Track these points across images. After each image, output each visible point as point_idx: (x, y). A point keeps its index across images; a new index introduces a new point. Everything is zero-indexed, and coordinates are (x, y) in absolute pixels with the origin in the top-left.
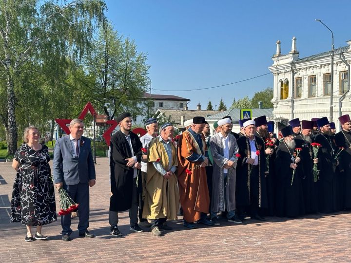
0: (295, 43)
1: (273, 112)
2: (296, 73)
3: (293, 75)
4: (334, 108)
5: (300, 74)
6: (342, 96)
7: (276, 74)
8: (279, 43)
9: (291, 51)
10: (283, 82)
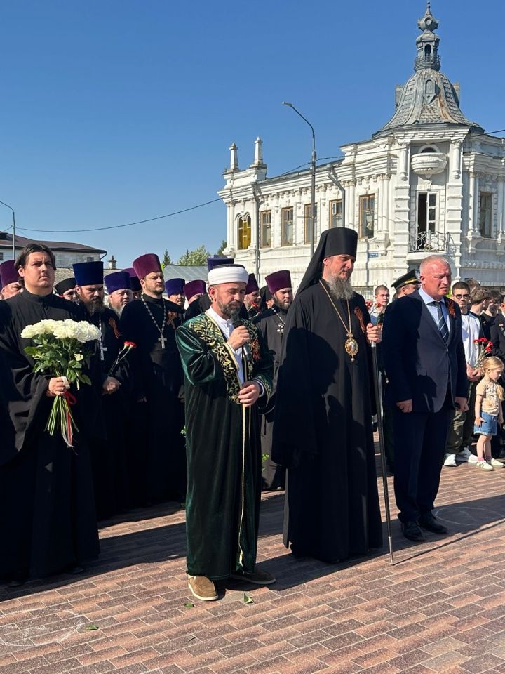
0: (259, 150)
2: (262, 202)
3: (258, 207)
5: (270, 204)
7: (231, 205)
8: (235, 148)
9: (253, 163)
10: (243, 219)
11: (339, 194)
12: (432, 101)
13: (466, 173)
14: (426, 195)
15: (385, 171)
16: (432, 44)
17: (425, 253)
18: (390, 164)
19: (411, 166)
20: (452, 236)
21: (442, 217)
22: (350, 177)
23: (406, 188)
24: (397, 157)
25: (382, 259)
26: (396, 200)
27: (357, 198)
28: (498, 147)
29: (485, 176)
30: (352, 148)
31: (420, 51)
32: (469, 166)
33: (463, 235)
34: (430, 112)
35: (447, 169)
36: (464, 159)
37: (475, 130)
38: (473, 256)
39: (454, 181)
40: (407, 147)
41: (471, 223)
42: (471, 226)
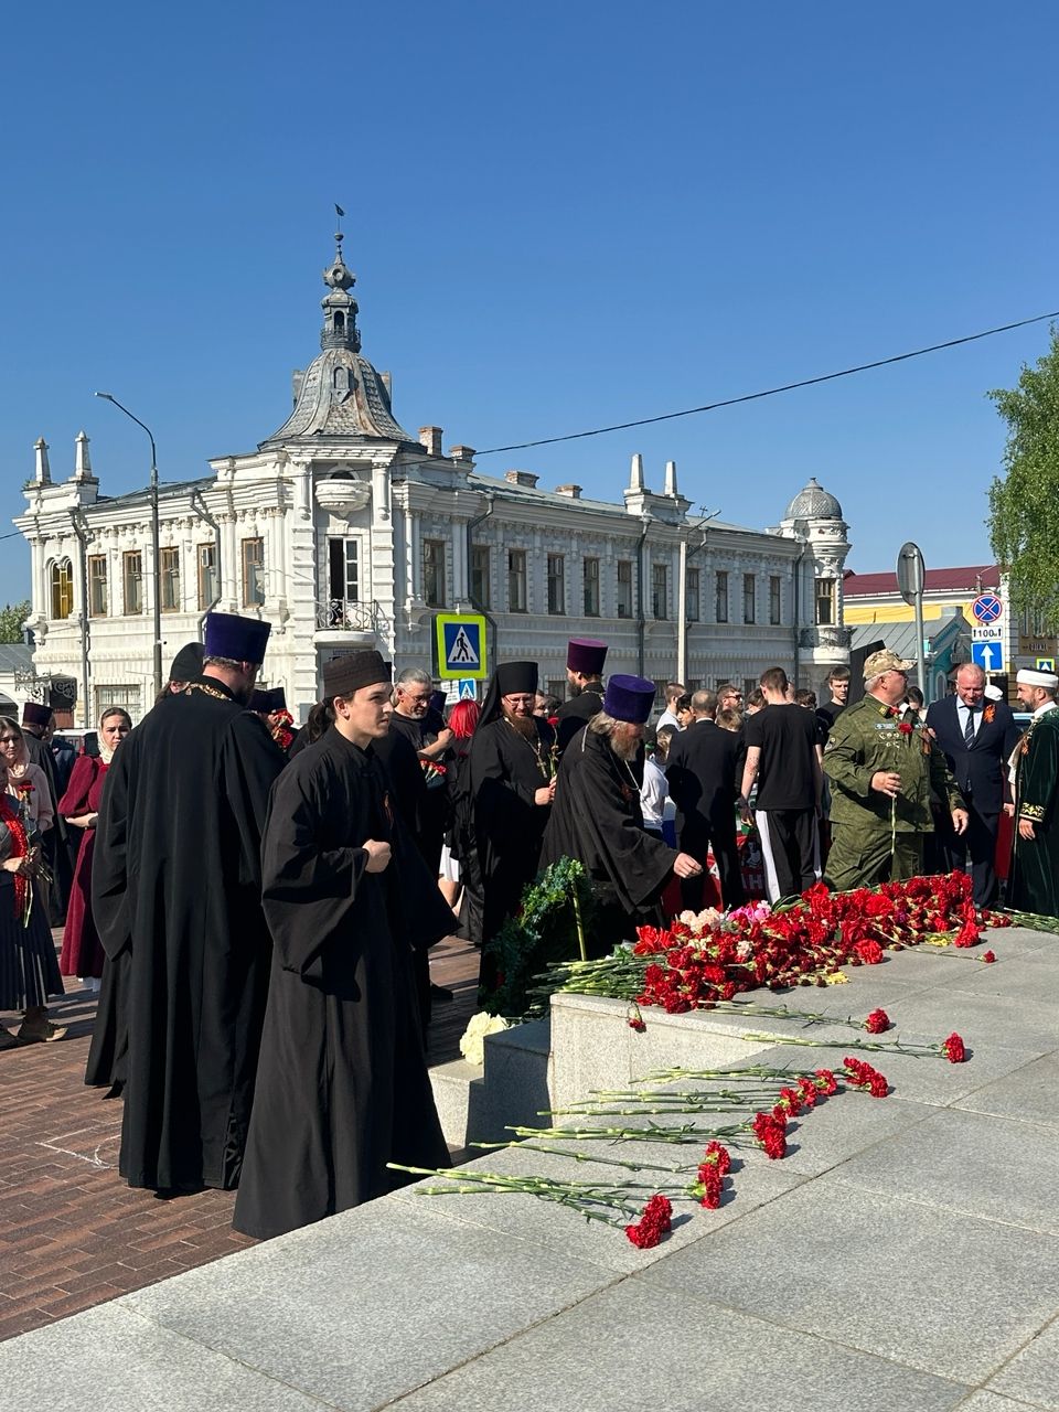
0: (84, 453)
1: (35, 657)
2: (91, 541)
4: (164, 647)
5: (103, 545)
6: (203, 612)
7: (37, 542)
8: (43, 447)
9: (74, 475)
10: (59, 567)
11: (211, 534)
12: (344, 400)
13: (396, 513)
14: (341, 541)
15: (275, 503)
16: (346, 311)
17: (341, 631)
18: (282, 494)
19: (314, 497)
20: (381, 605)
21: (367, 577)
22: (225, 510)
23: (308, 530)
24: (292, 483)
25: (278, 640)
26: (295, 548)
27: (238, 543)
28: (451, 472)
29: (431, 515)
30: (226, 463)
31: (327, 320)
32: (403, 502)
33: (397, 605)
34: (342, 417)
35: (369, 504)
36: (395, 491)
37: (406, 447)
38: (417, 636)
39: (382, 525)
40: (307, 468)
41: (410, 585)
42: (410, 592)
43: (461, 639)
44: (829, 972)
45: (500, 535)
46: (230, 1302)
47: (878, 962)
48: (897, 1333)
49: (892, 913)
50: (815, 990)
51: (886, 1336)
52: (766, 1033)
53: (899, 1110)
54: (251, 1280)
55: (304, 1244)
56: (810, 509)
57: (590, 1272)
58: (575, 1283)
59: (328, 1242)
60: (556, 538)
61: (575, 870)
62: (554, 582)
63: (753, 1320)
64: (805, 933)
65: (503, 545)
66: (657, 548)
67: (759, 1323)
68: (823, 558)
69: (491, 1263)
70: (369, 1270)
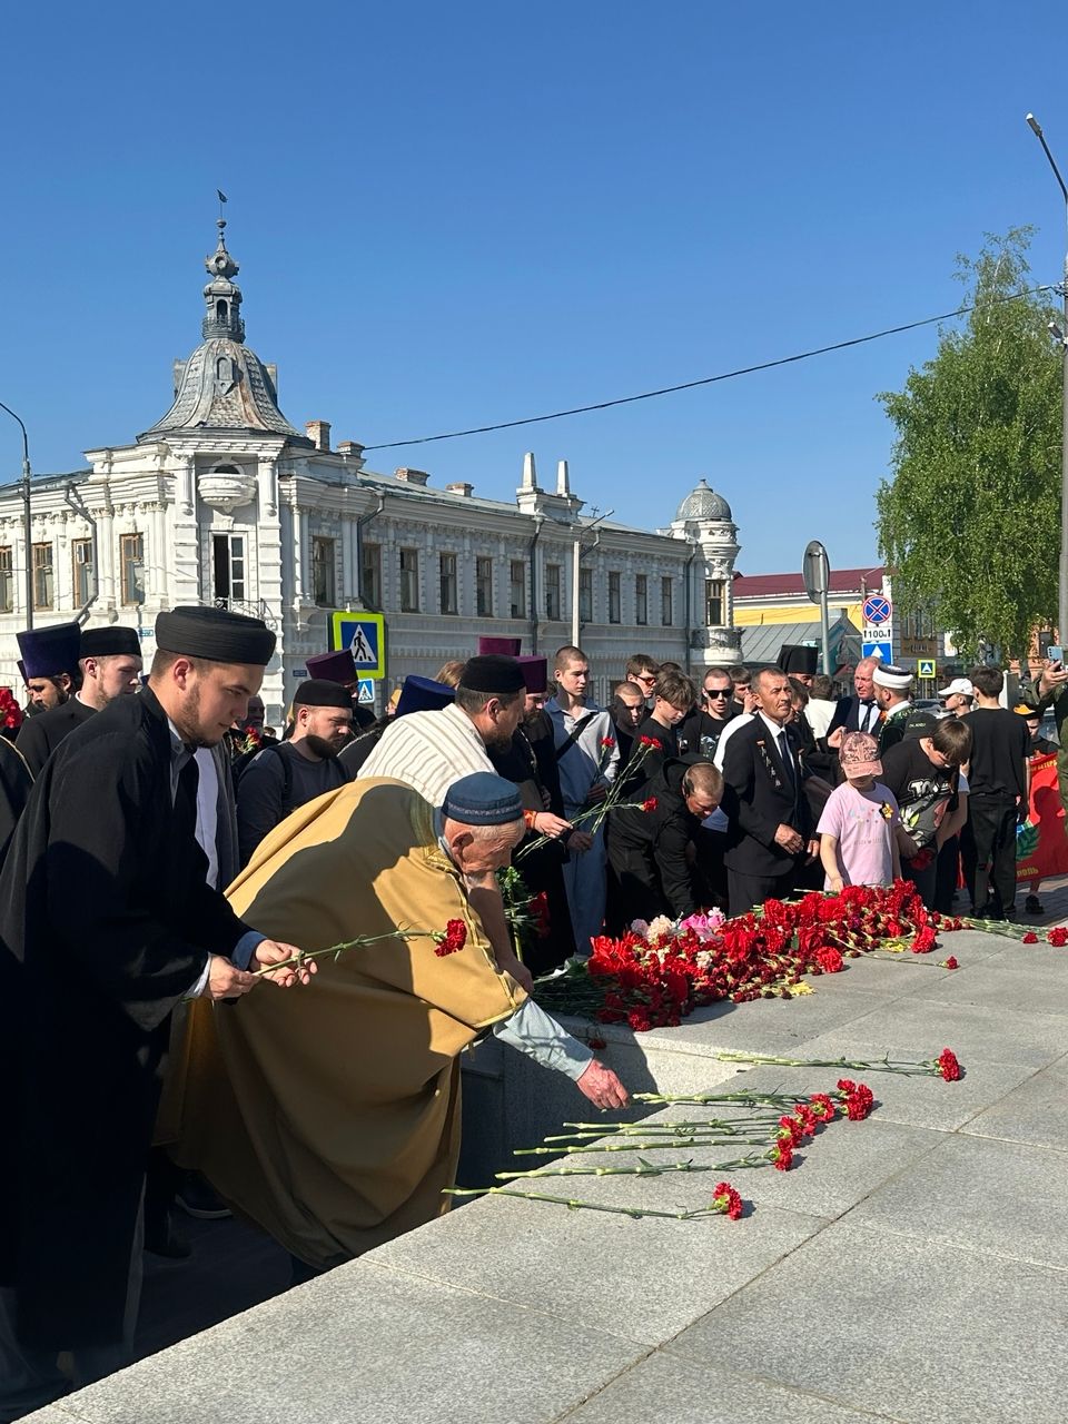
6: (79, 611)
11: (87, 529)
12: (228, 392)
13: (283, 509)
14: (226, 537)
15: (155, 497)
16: (229, 300)
18: (163, 488)
19: (197, 492)
20: (269, 604)
21: (253, 575)
22: (103, 504)
23: (191, 526)
24: (173, 477)
26: (176, 545)
27: (116, 539)
28: (340, 468)
29: (320, 512)
30: (103, 455)
31: (209, 309)
32: (291, 498)
33: (285, 605)
34: (226, 409)
35: (256, 499)
36: (282, 487)
37: (293, 441)
38: (306, 636)
39: (269, 520)
40: (190, 461)
41: (298, 585)
42: (298, 590)
43: (359, 638)
44: (791, 983)
45: (391, 532)
46: (195, 1400)
47: (839, 970)
48: (978, 1410)
49: (845, 918)
50: (779, 1003)
51: (966, 1415)
52: (740, 1052)
53: (905, 1137)
54: (216, 1370)
55: (272, 1321)
56: (700, 511)
57: (612, 1346)
58: (597, 1360)
59: (300, 1318)
60: (448, 536)
61: (512, 877)
62: (446, 581)
63: (812, 1400)
64: (762, 941)
65: (394, 543)
66: (550, 548)
67: (818, 1403)
68: (714, 560)
69: (495, 1339)
70: (354, 1353)
